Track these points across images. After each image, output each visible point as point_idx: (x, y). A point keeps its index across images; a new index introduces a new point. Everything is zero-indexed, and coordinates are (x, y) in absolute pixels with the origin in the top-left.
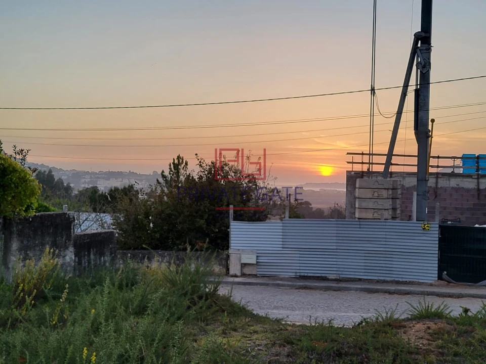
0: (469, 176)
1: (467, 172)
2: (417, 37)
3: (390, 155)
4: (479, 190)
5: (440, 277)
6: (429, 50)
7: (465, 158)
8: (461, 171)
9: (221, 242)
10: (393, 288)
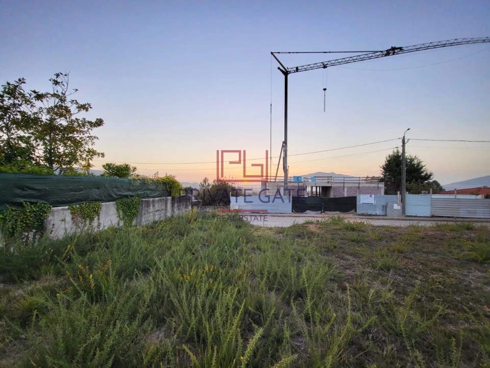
0: (296, 182)
1: (295, 181)
2: (284, 142)
3: (276, 176)
4: (299, 186)
5: (292, 212)
6: (287, 146)
7: (294, 177)
8: (293, 181)
9: (228, 203)
10: (280, 215)
